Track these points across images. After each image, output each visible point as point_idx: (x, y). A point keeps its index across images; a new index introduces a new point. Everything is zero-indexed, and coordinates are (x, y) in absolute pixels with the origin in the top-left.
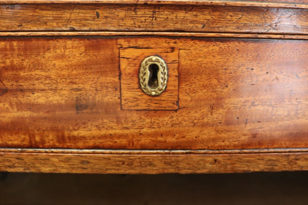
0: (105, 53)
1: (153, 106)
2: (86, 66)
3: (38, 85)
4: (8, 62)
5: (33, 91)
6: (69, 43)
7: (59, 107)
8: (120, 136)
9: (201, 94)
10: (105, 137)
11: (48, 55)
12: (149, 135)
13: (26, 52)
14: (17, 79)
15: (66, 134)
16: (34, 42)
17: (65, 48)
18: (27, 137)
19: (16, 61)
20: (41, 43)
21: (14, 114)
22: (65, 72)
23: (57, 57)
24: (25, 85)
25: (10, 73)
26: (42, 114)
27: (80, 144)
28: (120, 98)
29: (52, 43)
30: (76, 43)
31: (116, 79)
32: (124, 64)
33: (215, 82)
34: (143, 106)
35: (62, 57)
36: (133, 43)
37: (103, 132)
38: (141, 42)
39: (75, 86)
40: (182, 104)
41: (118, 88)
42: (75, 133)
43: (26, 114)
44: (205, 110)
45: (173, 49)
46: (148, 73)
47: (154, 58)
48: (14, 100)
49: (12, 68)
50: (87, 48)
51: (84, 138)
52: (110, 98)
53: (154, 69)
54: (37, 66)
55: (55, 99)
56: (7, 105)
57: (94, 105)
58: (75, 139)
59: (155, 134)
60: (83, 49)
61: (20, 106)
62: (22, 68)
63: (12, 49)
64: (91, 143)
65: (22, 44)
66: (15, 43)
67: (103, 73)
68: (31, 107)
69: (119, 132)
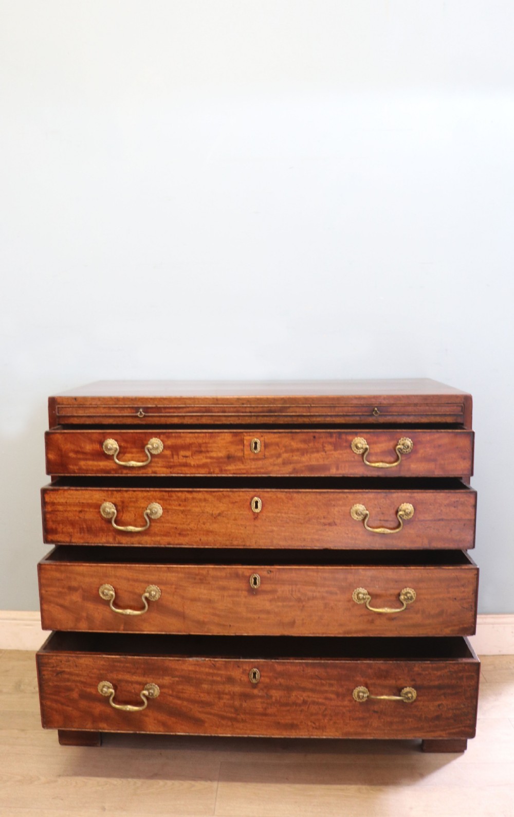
0: (238, 438)
1: (256, 457)
2: (232, 443)
3: (215, 449)
4: (204, 441)
5: (212, 452)
6: (226, 434)
7: (221, 458)
8: (243, 469)
9: (273, 452)
10: (238, 469)
11: (219, 438)
12: (254, 469)
13: (211, 437)
14: (207, 447)
15: (223, 468)
16: (214, 434)
17: (225, 436)
18: (208, 470)
19: (207, 441)
20: (217, 434)
21: (204, 461)
22: (224, 445)
23: (221, 439)
24: (209, 449)
25: (204, 445)
26: (215, 460)
27: (228, 472)
28: (244, 454)
29: (220, 434)
30: (229, 434)
31: (242, 447)
32: (245, 442)
33: (277, 448)
34: (252, 457)
35: (224, 439)
36: (248, 434)
37: (237, 467)
38: (251, 434)
39: (228, 450)
40: (266, 456)
41: (243, 450)
42: (226, 468)
43: (208, 461)
44: (275, 458)
45: (262, 436)
46: (254, 444)
47: (256, 439)
48: (204, 455)
49: (206, 443)
50: (233, 436)
51: (229, 470)
52: (240, 454)
53: (256, 443)
54: (214, 442)
55: (220, 455)
56: (202, 457)
57: (234, 457)
58: (226, 470)
59: (256, 468)
60: (231, 436)
61: (207, 458)
62: (209, 443)
63: (206, 436)
64: (232, 472)
65: (210, 434)
66: (207, 434)
67: (238, 445)
68: (211, 458)
69: (242, 467)
